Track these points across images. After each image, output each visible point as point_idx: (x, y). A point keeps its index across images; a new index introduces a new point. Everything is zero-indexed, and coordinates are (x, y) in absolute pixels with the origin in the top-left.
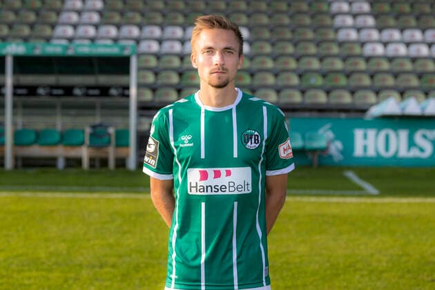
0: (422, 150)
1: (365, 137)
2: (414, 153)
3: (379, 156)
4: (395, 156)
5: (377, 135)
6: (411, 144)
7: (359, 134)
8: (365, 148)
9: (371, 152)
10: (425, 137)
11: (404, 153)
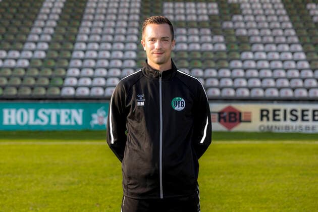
0: (42, 121)
1: (10, 113)
2: (38, 122)
3: (18, 125)
4: (27, 125)
5: (16, 112)
6: (36, 117)
7: (6, 111)
8: (10, 120)
9: (13, 122)
10: (44, 113)
11: (32, 122)
